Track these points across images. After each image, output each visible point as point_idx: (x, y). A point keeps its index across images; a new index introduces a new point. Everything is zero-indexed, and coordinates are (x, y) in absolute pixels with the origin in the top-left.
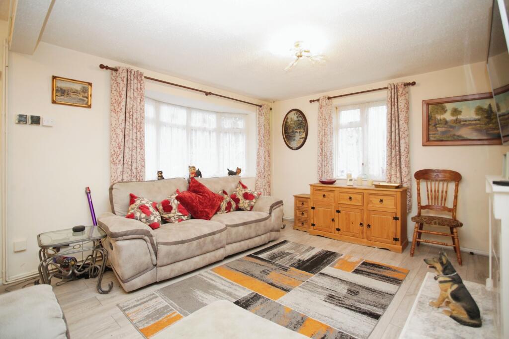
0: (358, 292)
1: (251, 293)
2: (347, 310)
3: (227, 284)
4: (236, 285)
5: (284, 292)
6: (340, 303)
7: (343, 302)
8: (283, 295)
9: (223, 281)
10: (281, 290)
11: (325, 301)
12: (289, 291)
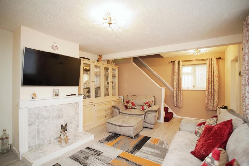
0: (84, 158)
1: (135, 154)
2: (96, 149)
3: (149, 158)
4: (145, 158)
5: (120, 156)
6: (97, 152)
7: (95, 152)
8: (120, 154)
9: (153, 159)
10: (121, 157)
11: (102, 153)
12: (118, 156)
